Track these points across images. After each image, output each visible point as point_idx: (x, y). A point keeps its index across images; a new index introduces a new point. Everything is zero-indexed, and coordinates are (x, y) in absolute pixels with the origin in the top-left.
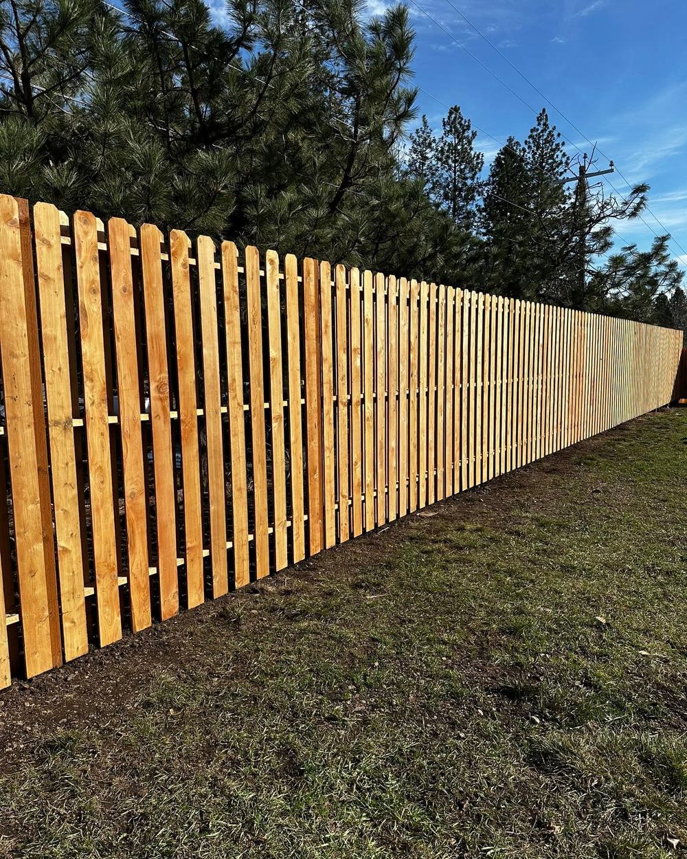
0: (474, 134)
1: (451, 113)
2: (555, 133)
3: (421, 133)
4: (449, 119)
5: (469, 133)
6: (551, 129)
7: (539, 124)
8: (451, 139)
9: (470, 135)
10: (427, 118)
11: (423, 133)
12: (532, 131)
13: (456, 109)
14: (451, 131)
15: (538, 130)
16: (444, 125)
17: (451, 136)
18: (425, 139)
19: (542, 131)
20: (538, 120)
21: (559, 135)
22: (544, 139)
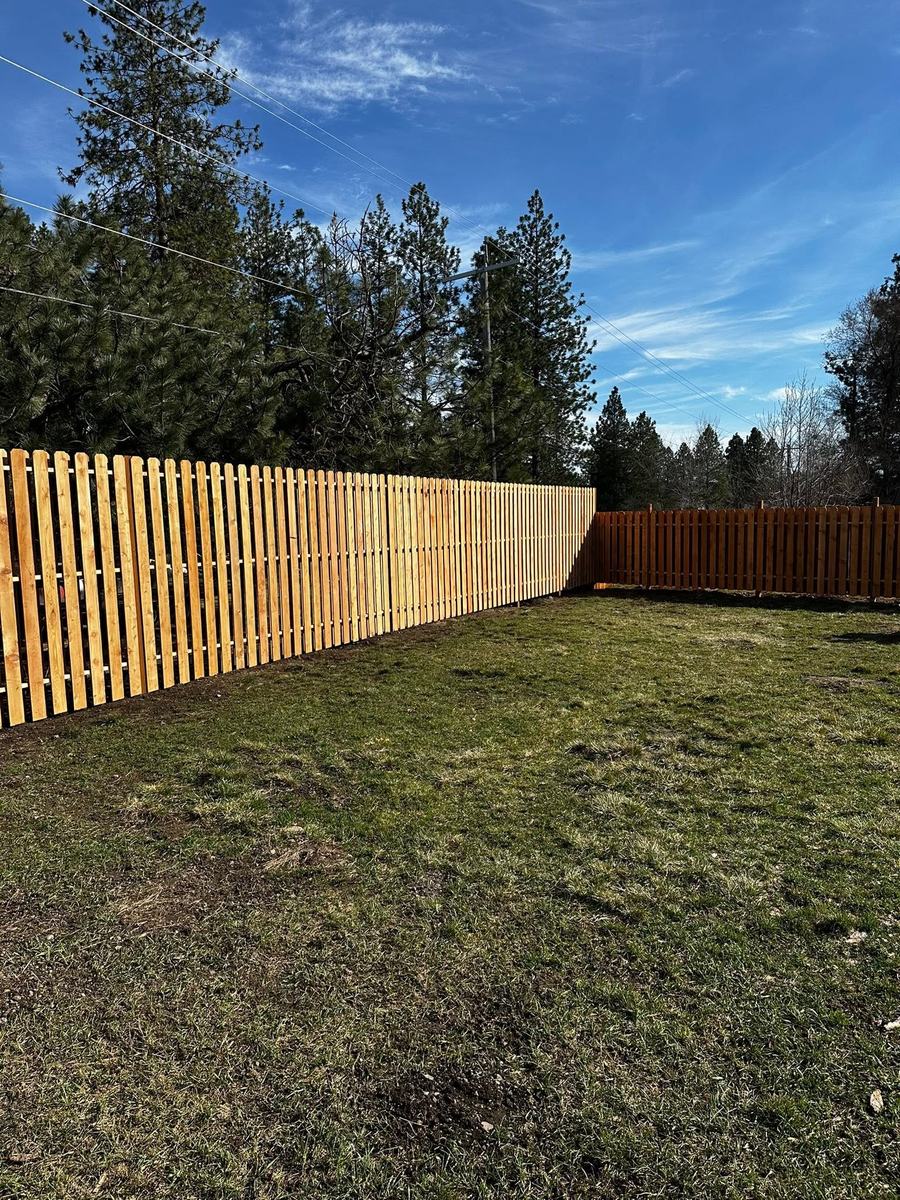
0: (445, 222)
1: (413, 192)
2: (552, 222)
3: (375, 219)
4: (410, 200)
5: (438, 220)
6: (546, 217)
7: (532, 211)
8: (414, 227)
9: (440, 222)
10: (382, 198)
11: (379, 218)
12: (521, 219)
13: (421, 187)
14: (415, 216)
15: (529, 218)
16: (404, 208)
17: (414, 223)
18: (381, 228)
19: (535, 220)
20: (529, 205)
21: (557, 225)
22: (538, 231)
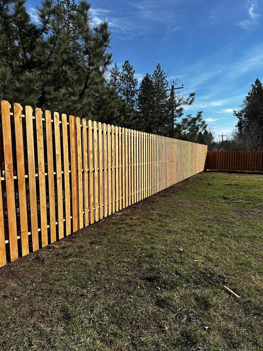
0: (134, 71)
1: (125, 63)
2: (163, 73)
3: (114, 70)
4: (125, 65)
5: (132, 71)
6: (161, 71)
7: (157, 69)
8: (125, 72)
9: (133, 72)
10: (116, 64)
11: (115, 70)
12: (155, 71)
13: (127, 62)
14: (125, 69)
15: (157, 71)
16: (123, 67)
17: (125, 71)
18: (116, 72)
19: (158, 72)
20: (157, 68)
21: (164, 73)
22: (159, 74)
